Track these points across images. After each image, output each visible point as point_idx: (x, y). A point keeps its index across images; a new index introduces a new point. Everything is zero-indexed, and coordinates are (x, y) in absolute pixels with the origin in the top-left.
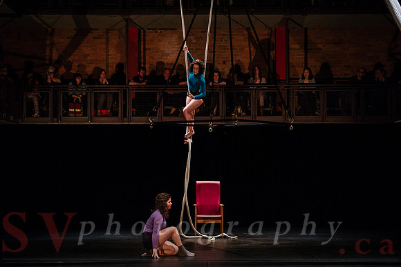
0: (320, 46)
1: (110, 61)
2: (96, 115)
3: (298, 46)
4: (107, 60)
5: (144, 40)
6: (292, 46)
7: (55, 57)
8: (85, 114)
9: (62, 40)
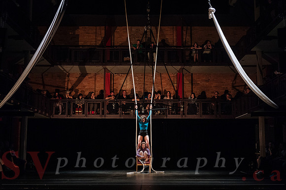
0: (198, 82)
1: (96, 89)
2: (89, 114)
3: (188, 82)
4: (95, 88)
5: (113, 79)
6: (185, 82)
7: (70, 87)
9: (73, 79)
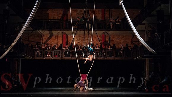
0: (114, 40)
2: (54, 57)
5: (67, 38)
8: (51, 57)
